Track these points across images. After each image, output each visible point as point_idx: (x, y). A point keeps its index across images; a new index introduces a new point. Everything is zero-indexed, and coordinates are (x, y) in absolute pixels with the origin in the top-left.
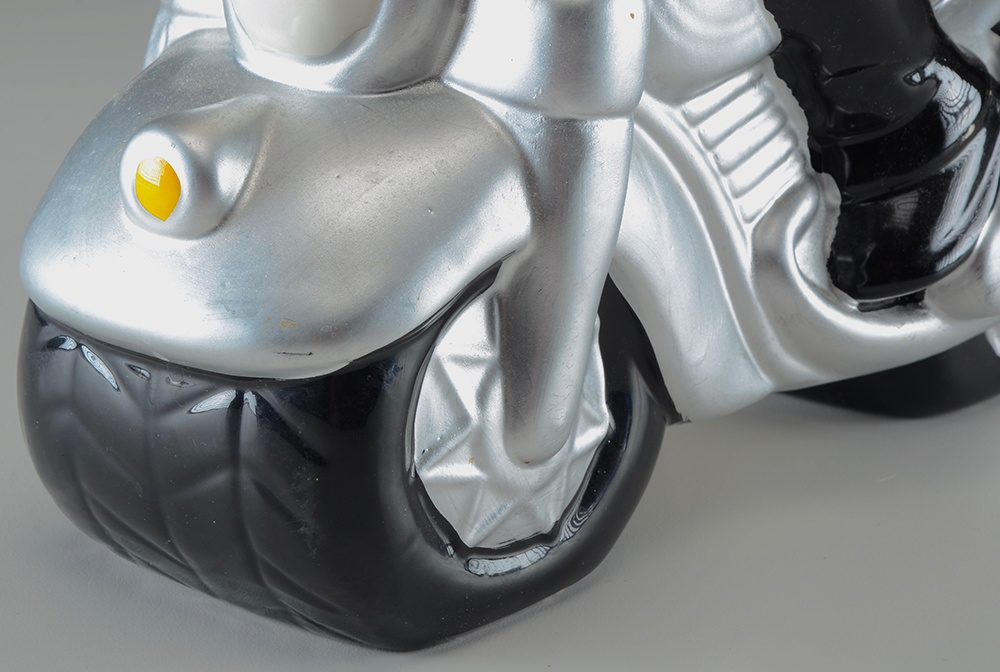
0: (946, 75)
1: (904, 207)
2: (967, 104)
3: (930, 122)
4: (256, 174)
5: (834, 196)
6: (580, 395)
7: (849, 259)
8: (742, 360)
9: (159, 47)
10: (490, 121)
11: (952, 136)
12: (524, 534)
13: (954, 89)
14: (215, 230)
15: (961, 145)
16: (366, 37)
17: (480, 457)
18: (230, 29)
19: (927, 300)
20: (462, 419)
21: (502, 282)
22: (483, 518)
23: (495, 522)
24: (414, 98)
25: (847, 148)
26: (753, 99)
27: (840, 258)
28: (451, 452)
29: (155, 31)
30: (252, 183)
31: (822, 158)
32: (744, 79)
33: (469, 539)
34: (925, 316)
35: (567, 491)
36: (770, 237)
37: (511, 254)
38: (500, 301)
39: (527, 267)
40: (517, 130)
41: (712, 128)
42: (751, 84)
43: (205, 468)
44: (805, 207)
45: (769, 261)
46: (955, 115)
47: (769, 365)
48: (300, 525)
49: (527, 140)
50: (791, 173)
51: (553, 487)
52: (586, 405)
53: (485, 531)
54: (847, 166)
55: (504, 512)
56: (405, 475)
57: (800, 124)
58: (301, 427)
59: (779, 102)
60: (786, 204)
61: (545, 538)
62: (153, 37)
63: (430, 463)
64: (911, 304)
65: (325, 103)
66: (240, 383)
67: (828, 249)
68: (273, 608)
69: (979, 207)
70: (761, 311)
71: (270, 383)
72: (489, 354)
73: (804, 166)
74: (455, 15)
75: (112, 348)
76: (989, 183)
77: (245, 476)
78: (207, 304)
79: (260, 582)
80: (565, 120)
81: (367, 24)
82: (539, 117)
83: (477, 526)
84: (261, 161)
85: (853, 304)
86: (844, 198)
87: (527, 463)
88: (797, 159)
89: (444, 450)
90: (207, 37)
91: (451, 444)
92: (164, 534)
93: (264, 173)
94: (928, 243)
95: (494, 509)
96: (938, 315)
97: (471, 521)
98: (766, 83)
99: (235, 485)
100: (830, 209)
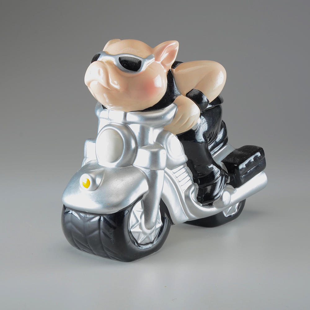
0: (214, 167)
1: (209, 188)
2: (218, 171)
3: (212, 175)
4: (102, 180)
5: (198, 187)
6: (157, 218)
7: (200, 197)
8: (183, 214)
9: (84, 164)
10: (141, 171)
11: (216, 177)
12: (148, 242)
13: (216, 169)
14: (96, 189)
15: (217, 178)
16: (120, 158)
17: (141, 227)
18: (97, 160)
19: (213, 204)
20: (138, 221)
21: (144, 198)
22: (141, 238)
23: (143, 239)
24: (128, 168)
25: (199, 179)
26: (184, 170)
27: (199, 197)
28: (136, 226)
29: (83, 162)
30: (102, 182)
31: (195, 180)
32: (182, 166)
33: (139, 242)
34: (213, 207)
35: (155, 235)
36: (187, 193)
37: (145, 193)
38: (143, 201)
39: (148, 195)
40: (146, 172)
41: (177, 174)
42: (183, 167)
43: (94, 231)
44: (193, 188)
45: (187, 197)
46: (217, 173)
47: (188, 215)
48: (111, 239)
49: (147, 174)
50: (190, 183)
51: (153, 234)
52: (158, 220)
53: (142, 241)
54: (199, 182)
55: (145, 237)
56: (128, 231)
57: (191, 175)
58: (111, 222)
59: (188, 171)
60: (190, 188)
61: (152, 243)
62: (83, 163)
63: (132, 228)
64: (211, 205)
65: (114, 169)
66: (100, 215)
67: (197, 196)
68: (106, 255)
69: (221, 188)
70: (186, 205)
71: (106, 215)
72: (142, 210)
73: (192, 182)
74: (135, 154)
75: (78, 211)
76: (222, 185)
77: (101, 231)
78: (95, 201)
79: (104, 250)
80: (153, 171)
81: (120, 156)
82: (149, 170)
83: (140, 240)
84: (103, 178)
85: (201, 205)
86: (199, 187)
87: (149, 229)
88: (191, 180)
89: (135, 226)
90: (93, 161)
91: (136, 225)
92: (87, 243)
93: (104, 180)
94: (213, 194)
95: (143, 237)
96: (215, 207)
97: (139, 239)
98: (186, 167)
99: (99, 233)
100: (197, 189)
